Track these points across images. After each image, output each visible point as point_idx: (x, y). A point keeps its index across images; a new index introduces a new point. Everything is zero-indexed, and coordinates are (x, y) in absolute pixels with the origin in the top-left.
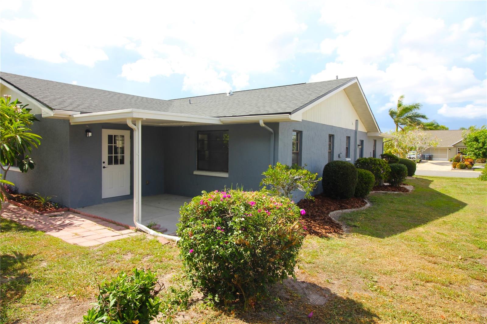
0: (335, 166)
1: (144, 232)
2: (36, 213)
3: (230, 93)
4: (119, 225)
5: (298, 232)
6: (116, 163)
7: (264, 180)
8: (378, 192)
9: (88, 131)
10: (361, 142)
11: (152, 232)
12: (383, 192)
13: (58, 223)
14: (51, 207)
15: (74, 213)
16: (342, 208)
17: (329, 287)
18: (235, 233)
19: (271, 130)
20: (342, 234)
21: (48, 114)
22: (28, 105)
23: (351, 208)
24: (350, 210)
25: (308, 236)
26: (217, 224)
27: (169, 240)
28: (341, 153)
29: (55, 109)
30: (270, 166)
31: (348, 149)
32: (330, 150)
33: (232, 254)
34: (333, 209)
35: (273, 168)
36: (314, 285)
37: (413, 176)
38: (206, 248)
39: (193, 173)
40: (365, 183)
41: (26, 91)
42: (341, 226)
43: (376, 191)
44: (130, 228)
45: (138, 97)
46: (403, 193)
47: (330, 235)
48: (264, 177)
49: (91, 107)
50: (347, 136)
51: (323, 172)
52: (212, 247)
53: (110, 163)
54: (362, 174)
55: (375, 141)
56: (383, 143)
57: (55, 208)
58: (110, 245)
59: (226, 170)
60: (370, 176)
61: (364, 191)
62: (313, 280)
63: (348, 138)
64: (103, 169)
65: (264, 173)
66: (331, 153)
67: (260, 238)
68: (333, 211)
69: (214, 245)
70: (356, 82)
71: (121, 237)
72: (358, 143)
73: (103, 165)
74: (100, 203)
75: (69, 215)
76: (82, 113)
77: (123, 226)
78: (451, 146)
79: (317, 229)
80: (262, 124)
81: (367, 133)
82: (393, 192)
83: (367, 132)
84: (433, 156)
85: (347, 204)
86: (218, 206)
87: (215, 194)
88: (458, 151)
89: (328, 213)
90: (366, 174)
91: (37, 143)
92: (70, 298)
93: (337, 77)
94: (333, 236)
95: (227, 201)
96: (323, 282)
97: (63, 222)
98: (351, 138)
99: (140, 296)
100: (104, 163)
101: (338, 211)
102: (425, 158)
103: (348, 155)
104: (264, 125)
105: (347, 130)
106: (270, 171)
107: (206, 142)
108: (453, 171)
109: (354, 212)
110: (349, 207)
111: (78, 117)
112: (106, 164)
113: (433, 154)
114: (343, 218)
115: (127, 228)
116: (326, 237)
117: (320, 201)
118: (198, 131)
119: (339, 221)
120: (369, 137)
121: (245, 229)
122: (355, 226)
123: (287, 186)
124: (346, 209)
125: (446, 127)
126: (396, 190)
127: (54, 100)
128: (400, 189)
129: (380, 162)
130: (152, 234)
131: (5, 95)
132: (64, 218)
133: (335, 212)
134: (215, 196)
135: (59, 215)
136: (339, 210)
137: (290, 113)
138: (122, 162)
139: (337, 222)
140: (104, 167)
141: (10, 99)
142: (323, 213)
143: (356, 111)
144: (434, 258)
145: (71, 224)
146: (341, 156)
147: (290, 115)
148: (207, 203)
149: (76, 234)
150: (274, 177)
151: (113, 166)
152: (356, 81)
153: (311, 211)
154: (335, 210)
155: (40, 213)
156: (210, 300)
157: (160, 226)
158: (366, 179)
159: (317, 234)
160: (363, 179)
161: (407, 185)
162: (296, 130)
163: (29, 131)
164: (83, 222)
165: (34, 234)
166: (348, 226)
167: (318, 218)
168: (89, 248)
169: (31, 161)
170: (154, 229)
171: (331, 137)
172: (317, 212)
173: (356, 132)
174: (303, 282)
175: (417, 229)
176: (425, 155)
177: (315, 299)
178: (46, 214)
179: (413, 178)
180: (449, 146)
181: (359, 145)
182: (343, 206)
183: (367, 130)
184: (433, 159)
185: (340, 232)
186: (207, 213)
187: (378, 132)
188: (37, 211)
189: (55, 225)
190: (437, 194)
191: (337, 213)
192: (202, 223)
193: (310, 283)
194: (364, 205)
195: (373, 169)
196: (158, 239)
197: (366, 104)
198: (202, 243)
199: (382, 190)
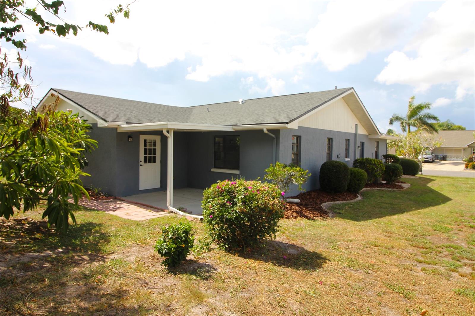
0: (329, 165)
1: (175, 213)
2: (93, 199)
3: (242, 102)
4: (155, 208)
5: (277, 205)
6: (150, 162)
7: (266, 176)
8: (374, 188)
9: (129, 137)
10: (362, 144)
11: (181, 213)
12: (378, 188)
13: (112, 207)
14: (102, 196)
15: (120, 200)
16: (334, 200)
17: (303, 246)
18: (238, 205)
19: (273, 135)
20: (326, 218)
21: (102, 124)
22: (83, 116)
23: (342, 201)
24: (341, 202)
25: (298, 218)
26: (227, 200)
27: (194, 218)
28: (340, 154)
29: (108, 121)
30: (271, 165)
31: (347, 150)
32: (329, 151)
33: (236, 217)
34: (326, 201)
35: (273, 166)
36: (294, 245)
37: (416, 176)
38: (221, 214)
39: (211, 170)
40: (358, 180)
41: (84, 107)
42: (329, 212)
43: (372, 187)
44: (165, 210)
45: (164, 106)
46: (397, 190)
47: (316, 218)
48: (266, 173)
49: (132, 118)
50: (346, 139)
51: (320, 170)
52: (224, 213)
53: (145, 161)
54: (355, 172)
55: (378, 143)
56: (387, 144)
57: (106, 196)
58: (153, 220)
59: (237, 168)
60: (362, 174)
61: (357, 187)
62: (293, 242)
63: (348, 141)
64: (140, 166)
65: (266, 170)
66: (330, 154)
67: (253, 207)
68: (326, 202)
69: (225, 212)
70: (353, 92)
71: (159, 216)
72: (358, 144)
73: (140, 163)
74: (138, 194)
75: (117, 201)
76: (127, 123)
77: (159, 209)
78: (465, 146)
79: (307, 214)
80: (265, 131)
81: (368, 136)
82: (387, 189)
83: (367, 134)
84: (447, 157)
85: (340, 197)
86: (228, 189)
87: (226, 182)
88: (472, 152)
89: (321, 204)
90: (358, 172)
91: (95, 147)
92: (138, 245)
93: (336, 87)
94: (319, 219)
95: (233, 187)
96: (300, 244)
97: (115, 206)
98: (350, 141)
99: (184, 234)
100: (141, 161)
101: (330, 203)
102: (439, 158)
103: (347, 156)
104: (267, 132)
105: (346, 133)
106: (271, 169)
107: (221, 145)
108: (465, 171)
109: (344, 203)
110: (340, 199)
111: (125, 127)
112: (142, 163)
113: (447, 155)
114: (332, 208)
115: (163, 211)
116: (313, 219)
117: (316, 194)
118: (215, 136)
119: (328, 209)
120: (370, 139)
121: (244, 203)
122: (340, 213)
123: (285, 181)
124: (337, 201)
125: (463, 126)
126: (391, 187)
127: (105, 113)
128: (395, 186)
129: (375, 162)
130: (181, 214)
131: (68, 109)
132: (115, 204)
133: (327, 203)
134: (226, 183)
135: (110, 202)
136: (331, 201)
137: (287, 123)
138: (154, 161)
139: (326, 210)
140: (141, 165)
141: (71, 112)
142: (316, 203)
143: (356, 116)
144: (392, 234)
145: (121, 208)
146: (339, 156)
147: (287, 125)
148: (221, 188)
149: (127, 213)
150: (273, 173)
151: (148, 164)
152: (352, 90)
153: (306, 202)
154: (328, 201)
155: (96, 199)
156: (223, 246)
157: (186, 209)
158: (358, 176)
159: (306, 217)
160: (356, 176)
161: (405, 183)
162: (295, 135)
163: (89, 138)
164: (129, 207)
165: (98, 212)
166: (334, 213)
167: (310, 206)
168: (139, 221)
169: (86, 161)
170: (183, 211)
171: (330, 140)
172: (311, 202)
173: (355, 135)
174: (287, 244)
175: (392, 217)
176: (438, 156)
177: (291, 251)
178: (100, 201)
179: (416, 177)
180: (463, 146)
181: (359, 146)
182: (336, 198)
183: (367, 132)
184: (447, 159)
185: (326, 217)
186: (221, 193)
187: (378, 134)
188: (94, 199)
189: (110, 208)
190: (430, 191)
191: (329, 204)
192: (218, 200)
193: (291, 244)
194: (355, 198)
195: (369, 168)
196: (186, 217)
197: (363, 110)
198: (218, 211)
199: (378, 187)
